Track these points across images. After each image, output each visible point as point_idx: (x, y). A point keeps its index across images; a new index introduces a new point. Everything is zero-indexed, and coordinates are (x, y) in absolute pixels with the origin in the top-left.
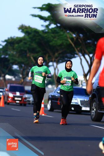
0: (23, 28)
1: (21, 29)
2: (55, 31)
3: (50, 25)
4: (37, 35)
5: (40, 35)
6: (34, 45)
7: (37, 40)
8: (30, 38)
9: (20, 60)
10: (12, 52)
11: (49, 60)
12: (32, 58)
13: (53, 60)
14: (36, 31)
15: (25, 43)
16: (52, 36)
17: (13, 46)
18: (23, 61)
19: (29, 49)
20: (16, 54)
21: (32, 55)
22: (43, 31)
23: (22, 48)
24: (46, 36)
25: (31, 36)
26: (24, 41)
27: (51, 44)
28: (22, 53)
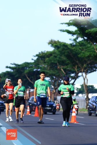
1: (51, 44)
2: (82, 43)
3: (77, 38)
4: (65, 48)
5: (69, 48)
6: (64, 58)
7: (66, 54)
8: (60, 52)
9: (51, 72)
10: (43, 65)
11: (78, 71)
12: (62, 70)
13: (82, 71)
14: (65, 45)
15: (55, 57)
16: (80, 49)
17: (45, 60)
18: (54, 73)
19: (59, 62)
20: (47, 67)
21: (62, 67)
22: (71, 44)
23: (52, 61)
24: (74, 49)
25: (60, 50)
26: (53, 55)
27: (79, 56)
28: (53, 66)
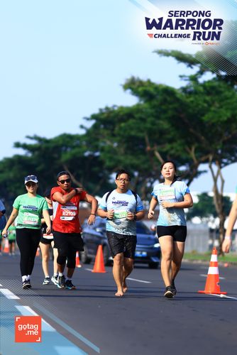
0: (134, 86)
1: (131, 88)
2: (213, 88)
3: (201, 72)
4: (169, 99)
5: (178, 100)
6: (165, 125)
7: (170, 113)
8: (154, 107)
9: (129, 160)
10: (109, 143)
11: (197, 158)
12: (157, 154)
13: (211, 158)
14: (168, 92)
15: (143, 120)
16: (205, 101)
17: (113, 130)
18: (135, 161)
19: (151, 133)
20: (118, 146)
21: (156, 148)
22: (184, 89)
23: (133, 133)
24: (192, 102)
25: (155, 102)
26: (137, 116)
27: (205, 118)
28: (134, 144)
